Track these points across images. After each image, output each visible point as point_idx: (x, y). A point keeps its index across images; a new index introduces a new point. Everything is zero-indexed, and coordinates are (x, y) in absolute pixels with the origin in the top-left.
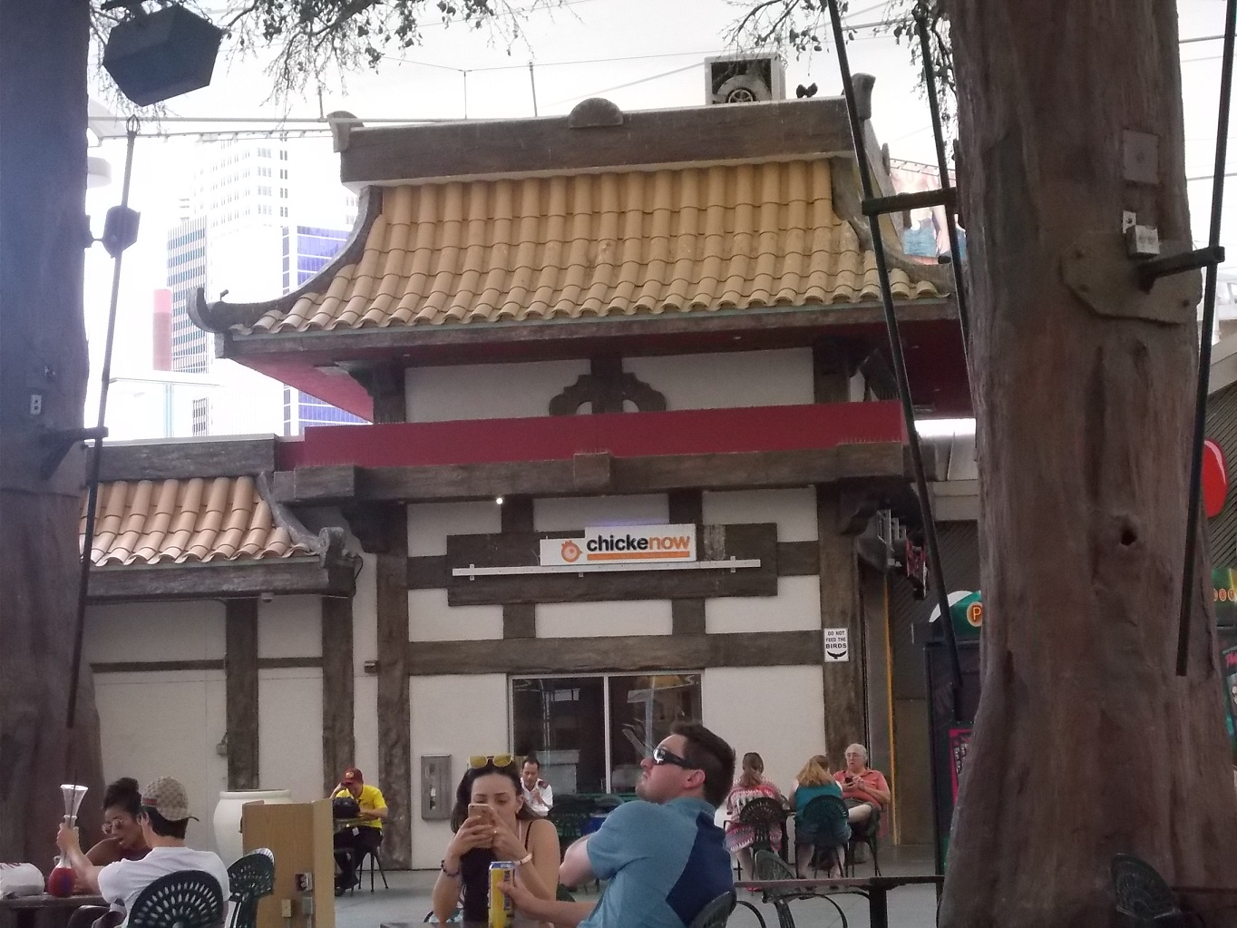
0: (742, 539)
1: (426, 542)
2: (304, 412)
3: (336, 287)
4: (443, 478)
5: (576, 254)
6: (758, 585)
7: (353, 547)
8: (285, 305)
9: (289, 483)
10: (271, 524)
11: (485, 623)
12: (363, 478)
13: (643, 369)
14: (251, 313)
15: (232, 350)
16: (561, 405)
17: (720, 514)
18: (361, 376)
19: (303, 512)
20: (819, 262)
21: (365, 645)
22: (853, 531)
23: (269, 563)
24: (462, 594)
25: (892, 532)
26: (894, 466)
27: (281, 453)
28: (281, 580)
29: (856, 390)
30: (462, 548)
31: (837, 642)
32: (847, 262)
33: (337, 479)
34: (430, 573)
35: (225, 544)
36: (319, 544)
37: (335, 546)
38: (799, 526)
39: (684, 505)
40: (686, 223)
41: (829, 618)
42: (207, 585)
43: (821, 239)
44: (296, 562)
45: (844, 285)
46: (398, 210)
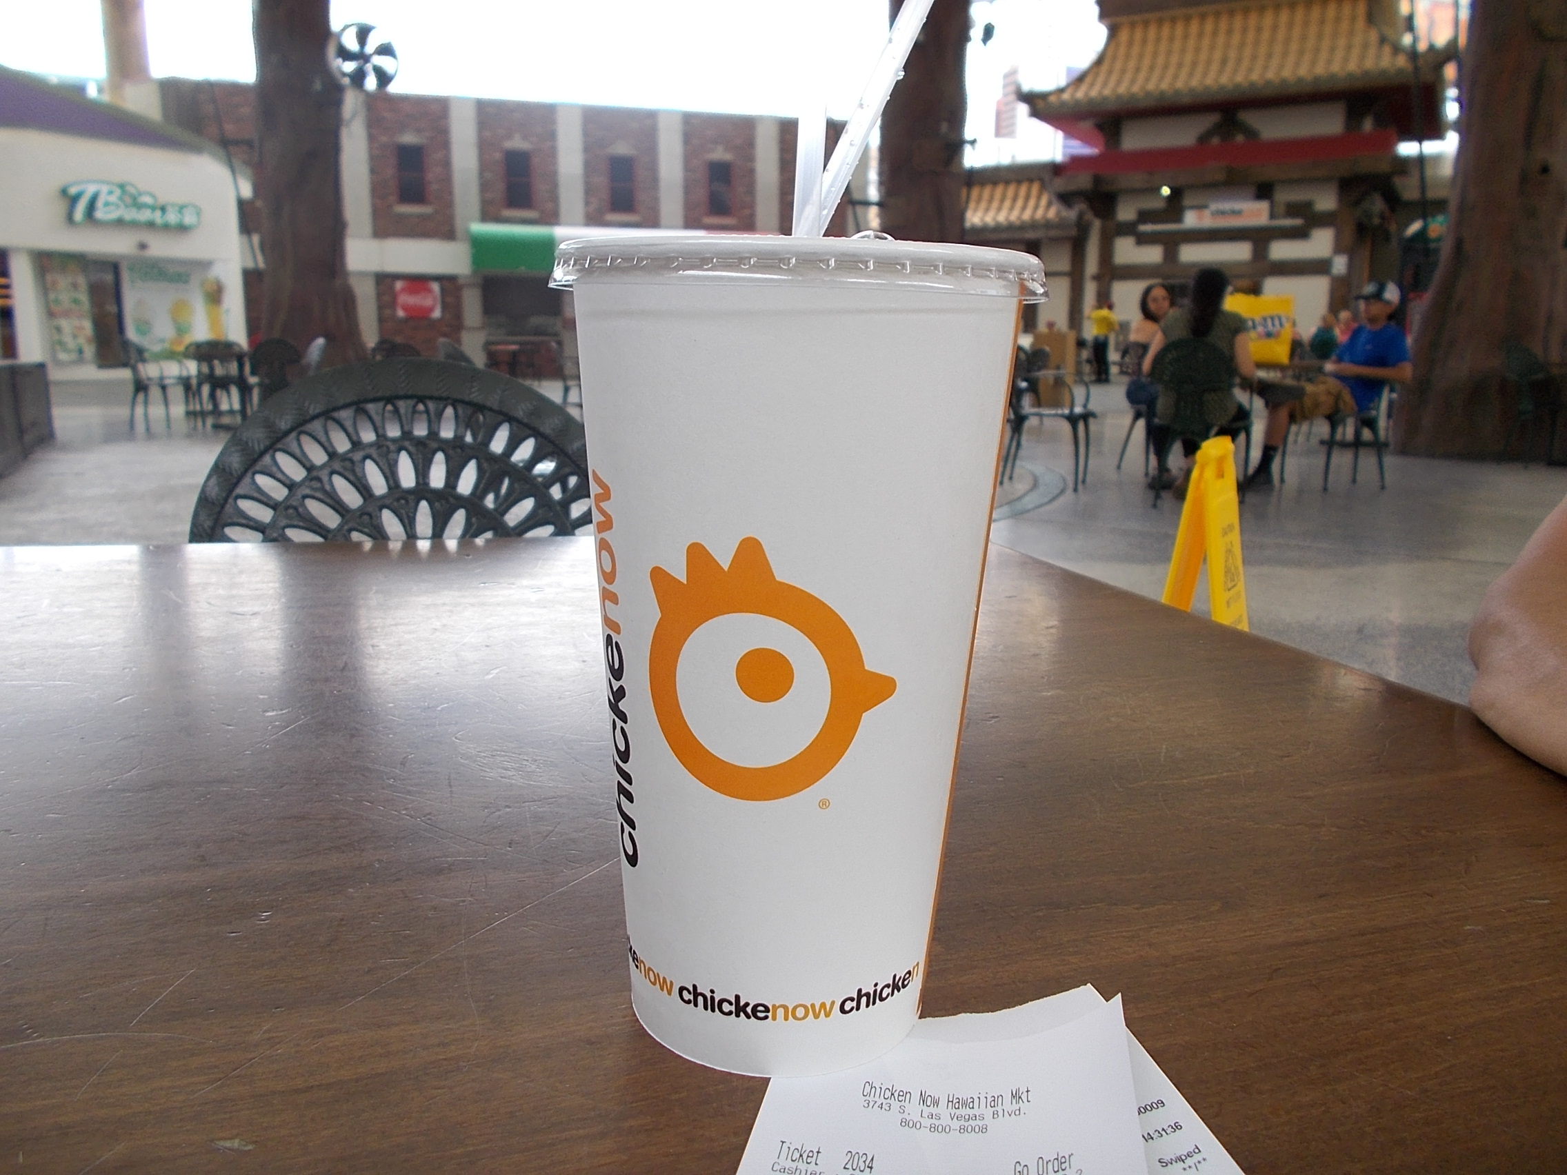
0: (1293, 210)
1: (1126, 212)
2: (1065, 147)
3: (1088, 80)
4: (1136, 179)
5: (1217, 55)
6: (1300, 234)
7: (1089, 216)
8: (1061, 91)
9: (1060, 184)
10: (1049, 204)
11: (1153, 255)
12: (1097, 180)
13: (1250, 118)
14: (1044, 96)
15: (1036, 113)
16: (1203, 139)
17: (1284, 196)
18: (1100, 127)
19: (1065, 198)
20: (1355, 52)
21: (1092, 265)
22: (1357, 203)
23: (1047, 225)
24: (1143, 240)
25: (1377, 205)
26: (1384, 167)
27: (1055, 169)
28: (1053, 233)
29: (1368, 125)
30: (1144, 216)
31: (1340, 265)
32: (1372, 52)
33: (1083, 181)
34: (1128, 229)
35: (1027, 216)
36: (1071, 214)
37: (1081, 216)
38: (1326, 201)
39: (1264, 191)
40: (1281, 34)
41: (1338, 249)
42: (1018, 235)
43: (1358, 40)
44: (1061, 224)
45: (1369, 64)
46: (1124, 35)
